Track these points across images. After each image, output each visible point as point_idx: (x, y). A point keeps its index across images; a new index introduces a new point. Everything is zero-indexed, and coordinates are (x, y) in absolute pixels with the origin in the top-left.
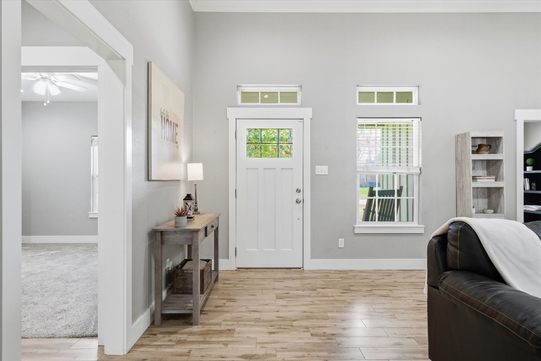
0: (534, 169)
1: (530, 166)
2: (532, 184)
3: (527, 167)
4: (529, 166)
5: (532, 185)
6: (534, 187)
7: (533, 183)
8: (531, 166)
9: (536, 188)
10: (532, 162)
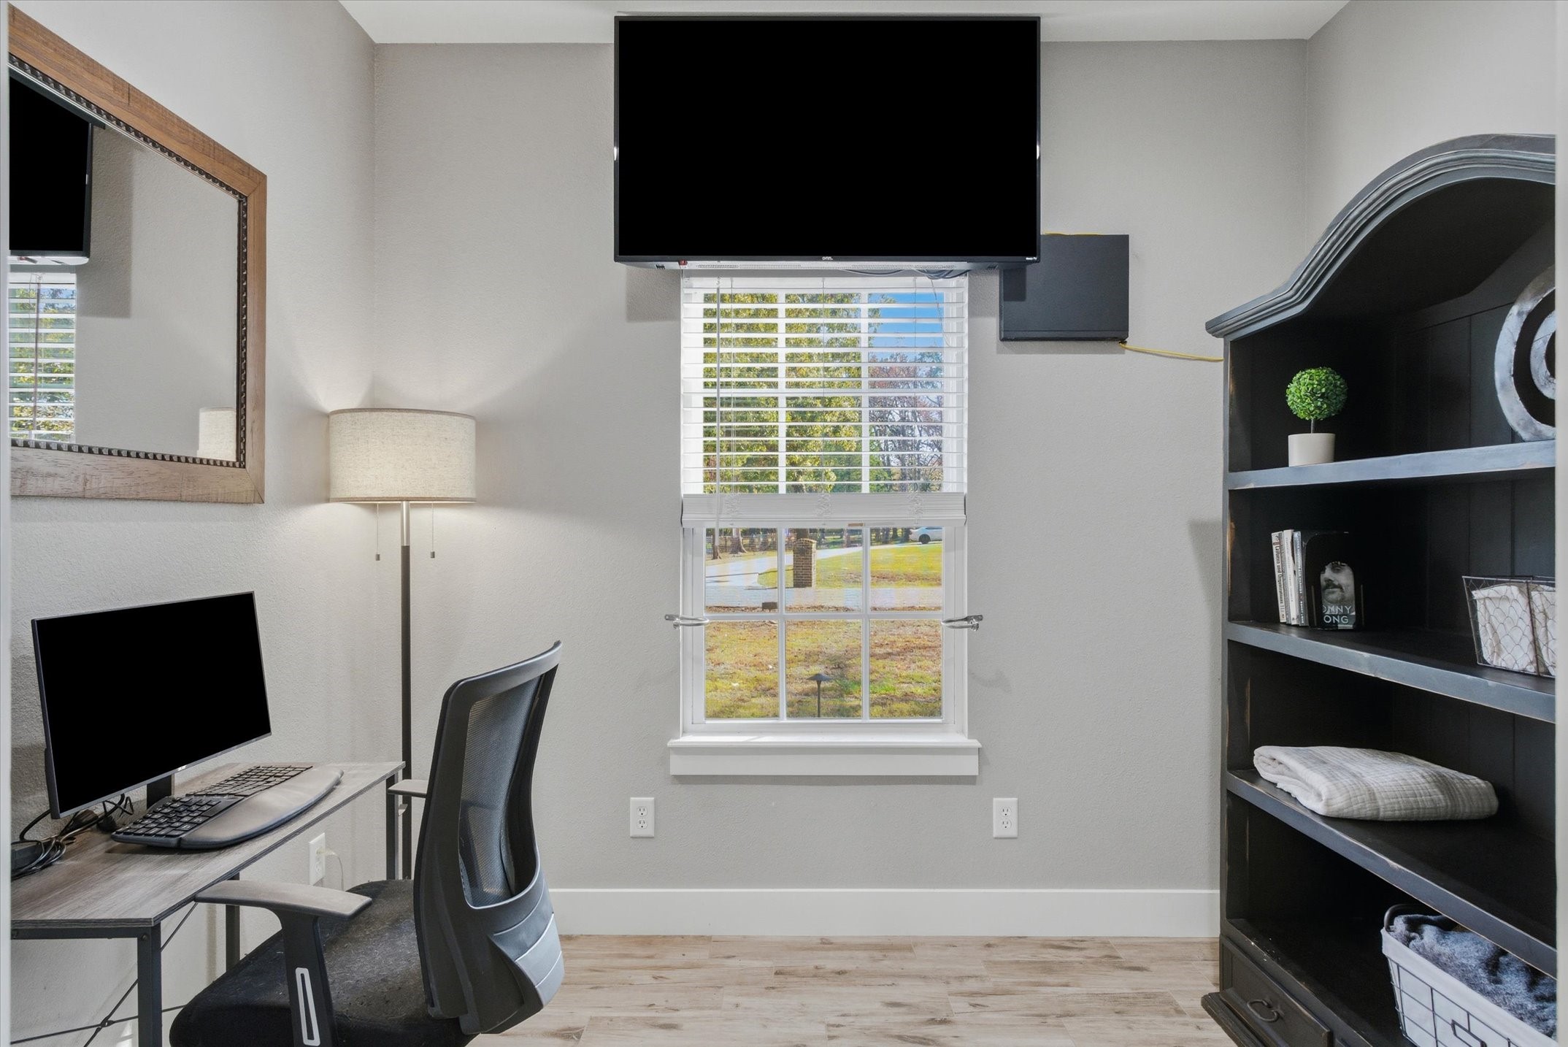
0: (1341, 452)
1: (1316, 431)
2: (1328, 574)
3: (1290, 437)
4: (1302, 427)
5: (1330, 584)
6: (1341, 602)
7: (1336, 570)
8: (1320, 427)
9: (1358, 610)
10: (1323, 396)
